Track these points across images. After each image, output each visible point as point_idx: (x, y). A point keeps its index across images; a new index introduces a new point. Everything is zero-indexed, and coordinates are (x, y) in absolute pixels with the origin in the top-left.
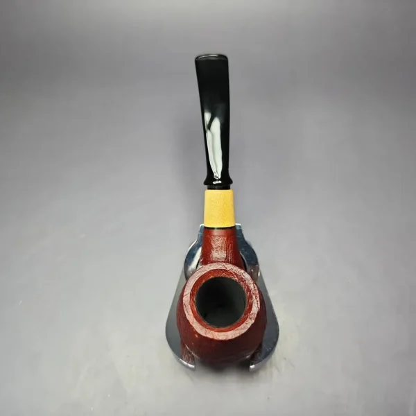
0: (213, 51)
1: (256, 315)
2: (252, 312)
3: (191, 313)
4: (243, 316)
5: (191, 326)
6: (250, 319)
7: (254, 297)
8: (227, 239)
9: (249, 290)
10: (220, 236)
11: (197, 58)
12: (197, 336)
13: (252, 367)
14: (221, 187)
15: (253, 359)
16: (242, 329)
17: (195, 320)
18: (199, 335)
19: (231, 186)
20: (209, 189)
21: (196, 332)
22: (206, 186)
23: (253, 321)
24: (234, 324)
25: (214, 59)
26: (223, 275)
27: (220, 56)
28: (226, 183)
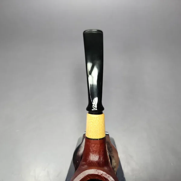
0: (94, 28)
11: (85, 32)
14: (97, 112)
19: (103, 112)
20: (89, 113)
22: (88, 112)
25: (95, 32)
27: (99, 31)
28: (100, 110)
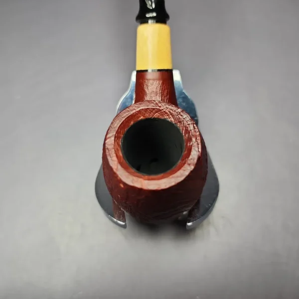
1: (196, 161)
2: (191, 157)
3: (115, 158)
4: (180, 161)
5: (115, 173)
6: (189, 165)
7: (194, 139)
8: (163, 83)
9: (187, 131)
10: (154, 80)
12: (122, 186)
13: (189, 224)
15: (191, 216)
16: (178, 177)
17: (119, 167)
18: (125, 184)
21: (121, 181)
23: (193, 167)
24: (169, 171)
26: (156, 115)
